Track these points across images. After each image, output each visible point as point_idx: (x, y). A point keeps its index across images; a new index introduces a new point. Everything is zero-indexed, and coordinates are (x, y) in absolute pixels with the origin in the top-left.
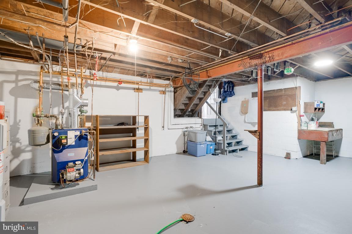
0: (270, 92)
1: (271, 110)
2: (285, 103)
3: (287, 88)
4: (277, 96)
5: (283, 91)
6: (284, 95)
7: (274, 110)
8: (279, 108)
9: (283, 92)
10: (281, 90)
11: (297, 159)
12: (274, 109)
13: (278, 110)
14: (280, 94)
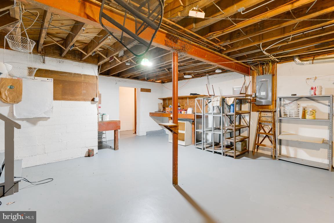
0: (64, 74)
1: (65, 99)
2: (85, 91)
3: (88, 75)
4: (75, 82)
5: (83, 77)
6: (84, 82)
7: (70, 100)
8: (78, 97)
9: (83, 79)
10: (79, 75)
11: (97, 153)
12: (71, 98)
13: (76, 100)
14: (78, 79)
